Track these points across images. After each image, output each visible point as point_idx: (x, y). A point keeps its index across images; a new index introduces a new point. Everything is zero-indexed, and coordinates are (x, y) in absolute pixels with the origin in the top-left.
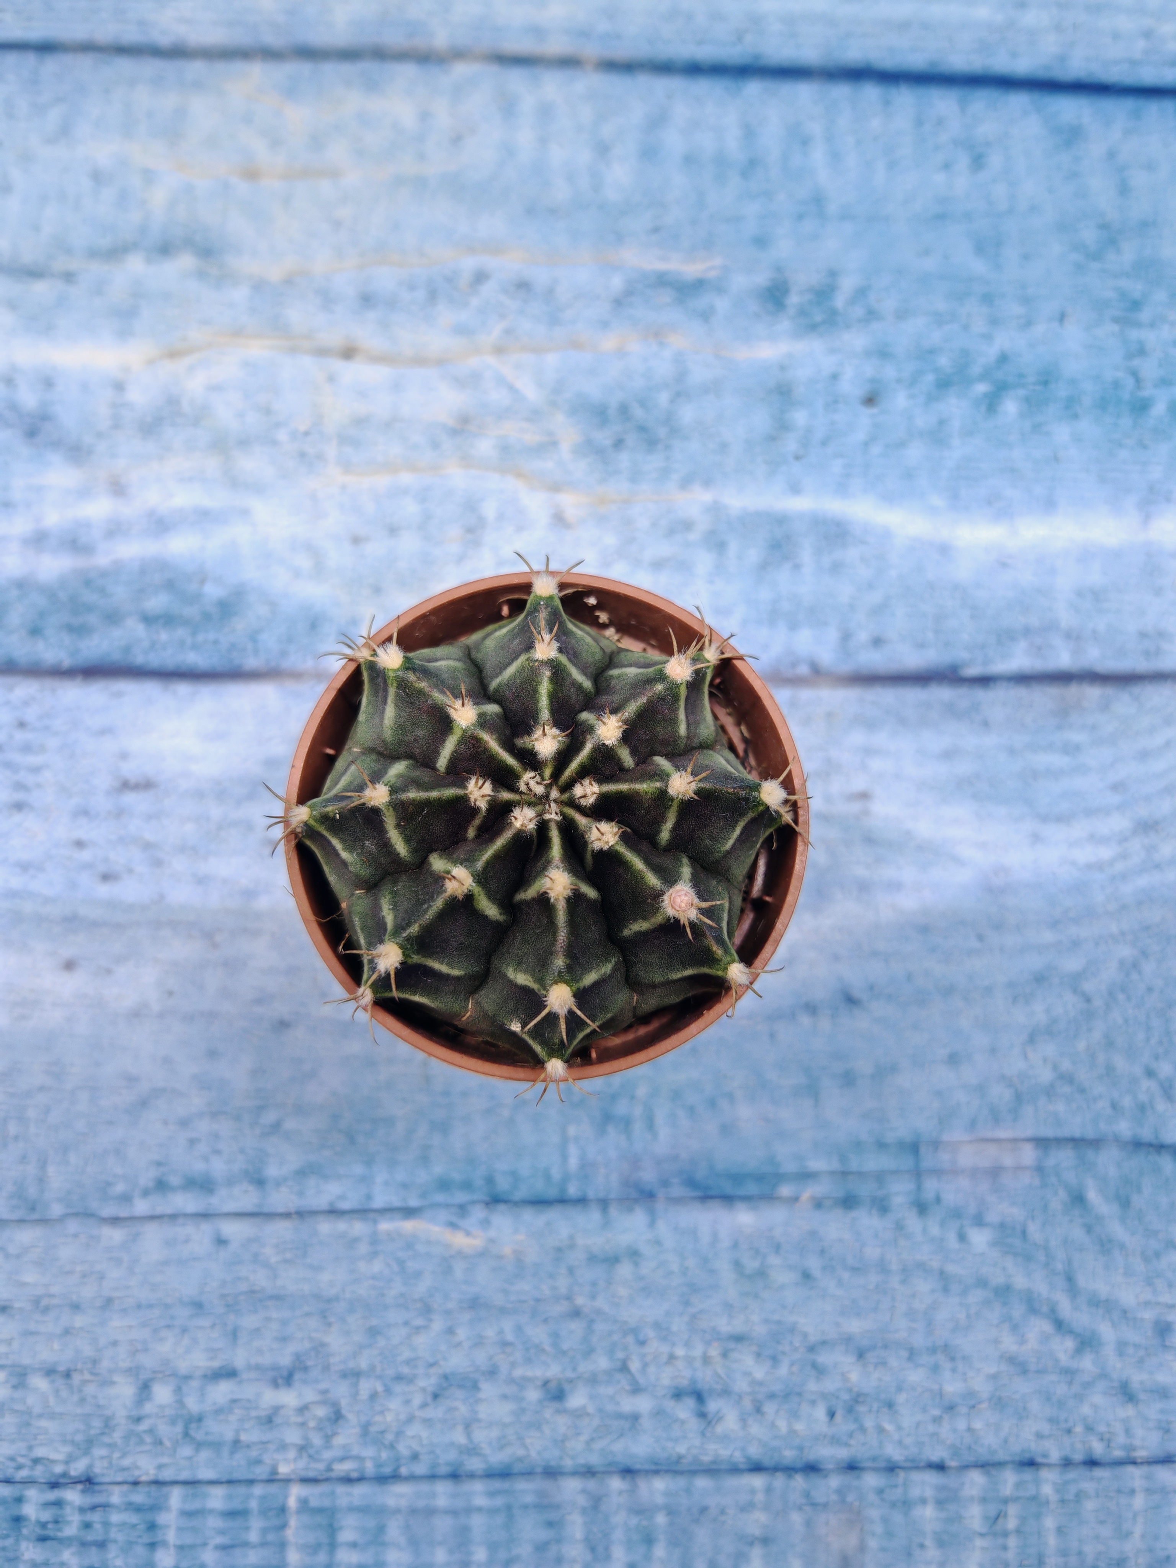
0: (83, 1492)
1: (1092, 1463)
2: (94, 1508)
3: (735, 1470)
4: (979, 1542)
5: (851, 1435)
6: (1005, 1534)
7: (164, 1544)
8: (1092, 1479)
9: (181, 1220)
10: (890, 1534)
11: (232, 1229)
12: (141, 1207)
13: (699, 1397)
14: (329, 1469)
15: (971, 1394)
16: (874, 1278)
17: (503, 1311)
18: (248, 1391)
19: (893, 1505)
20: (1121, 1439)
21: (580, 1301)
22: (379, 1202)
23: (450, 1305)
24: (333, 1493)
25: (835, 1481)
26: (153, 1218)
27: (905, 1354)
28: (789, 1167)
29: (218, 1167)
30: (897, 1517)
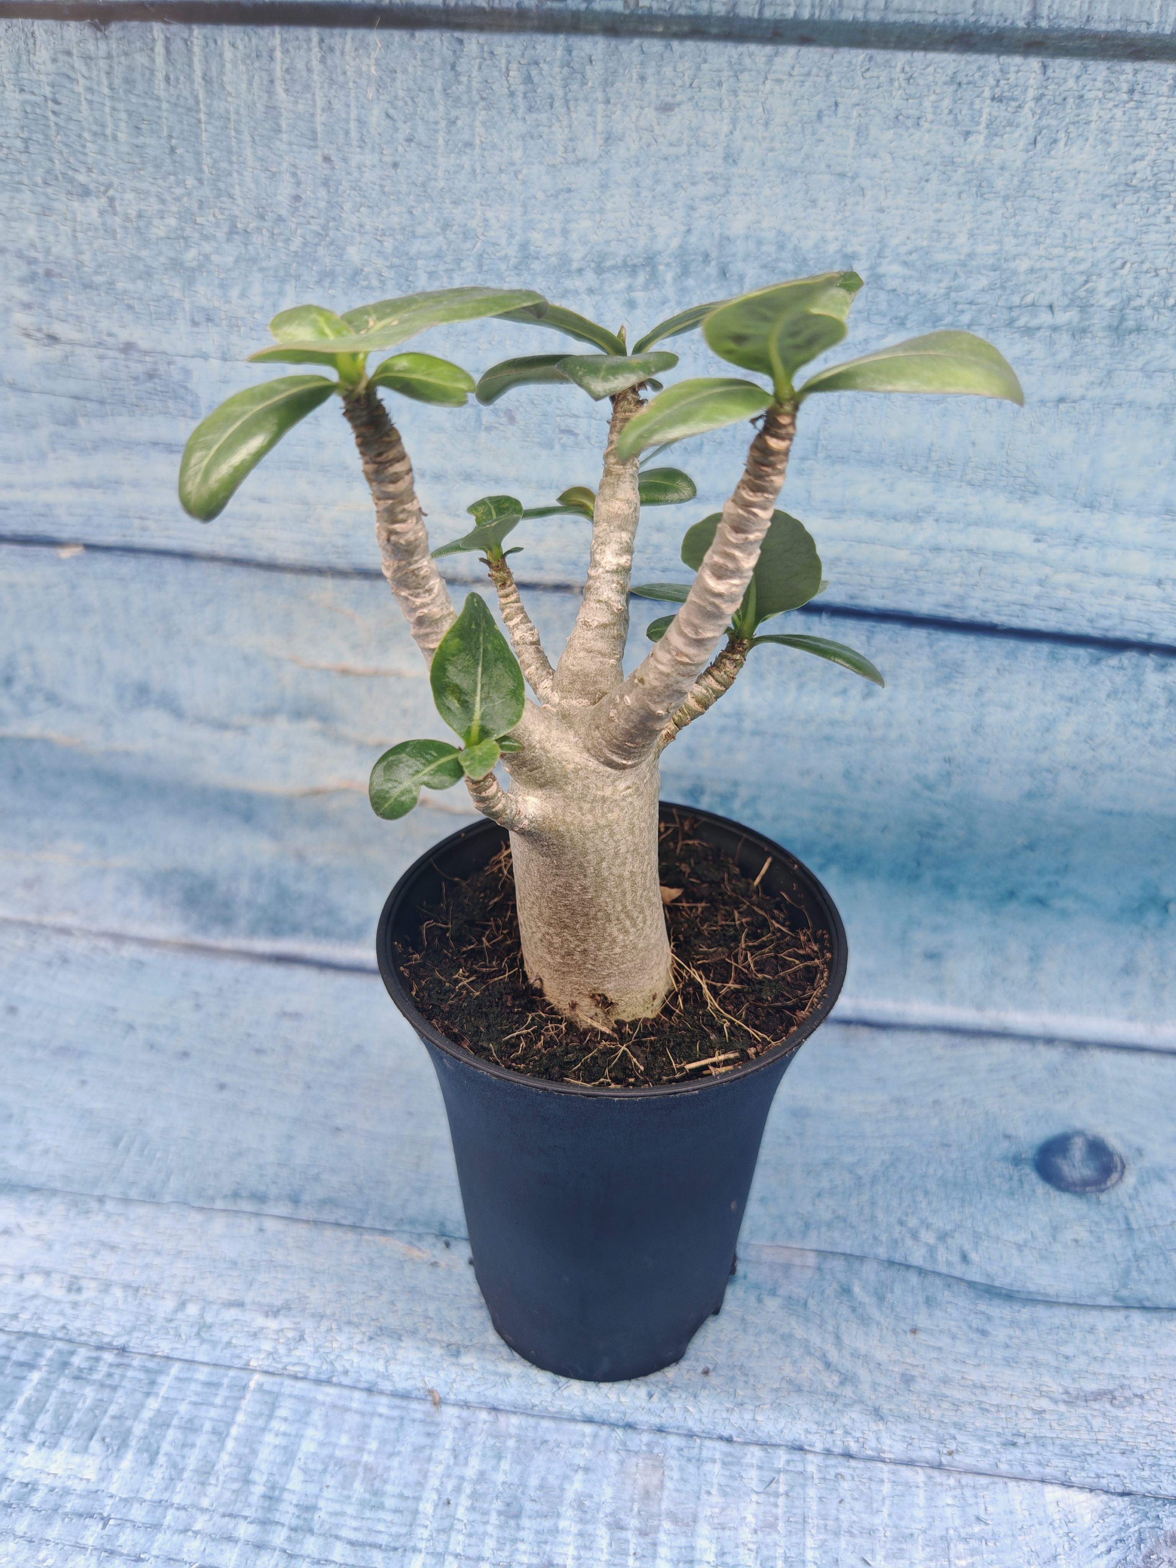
0: (116, 1355)
1: (848, 1455)
2: (118, 1365)
3: (573, 1419)
4: (754, 1497)
6: (777, 1495)
7: (157, 1395)
8: (849, 1467)
10: (684, 1480)
14: (285, 1368)
17: (431, 1298)
18: (247, 1316)
19: (689, 1460)
20: (873, 1443)
24: (282, 1384)
25: (646, 1438)
29: (273, 1191)
30: (691, 1468)
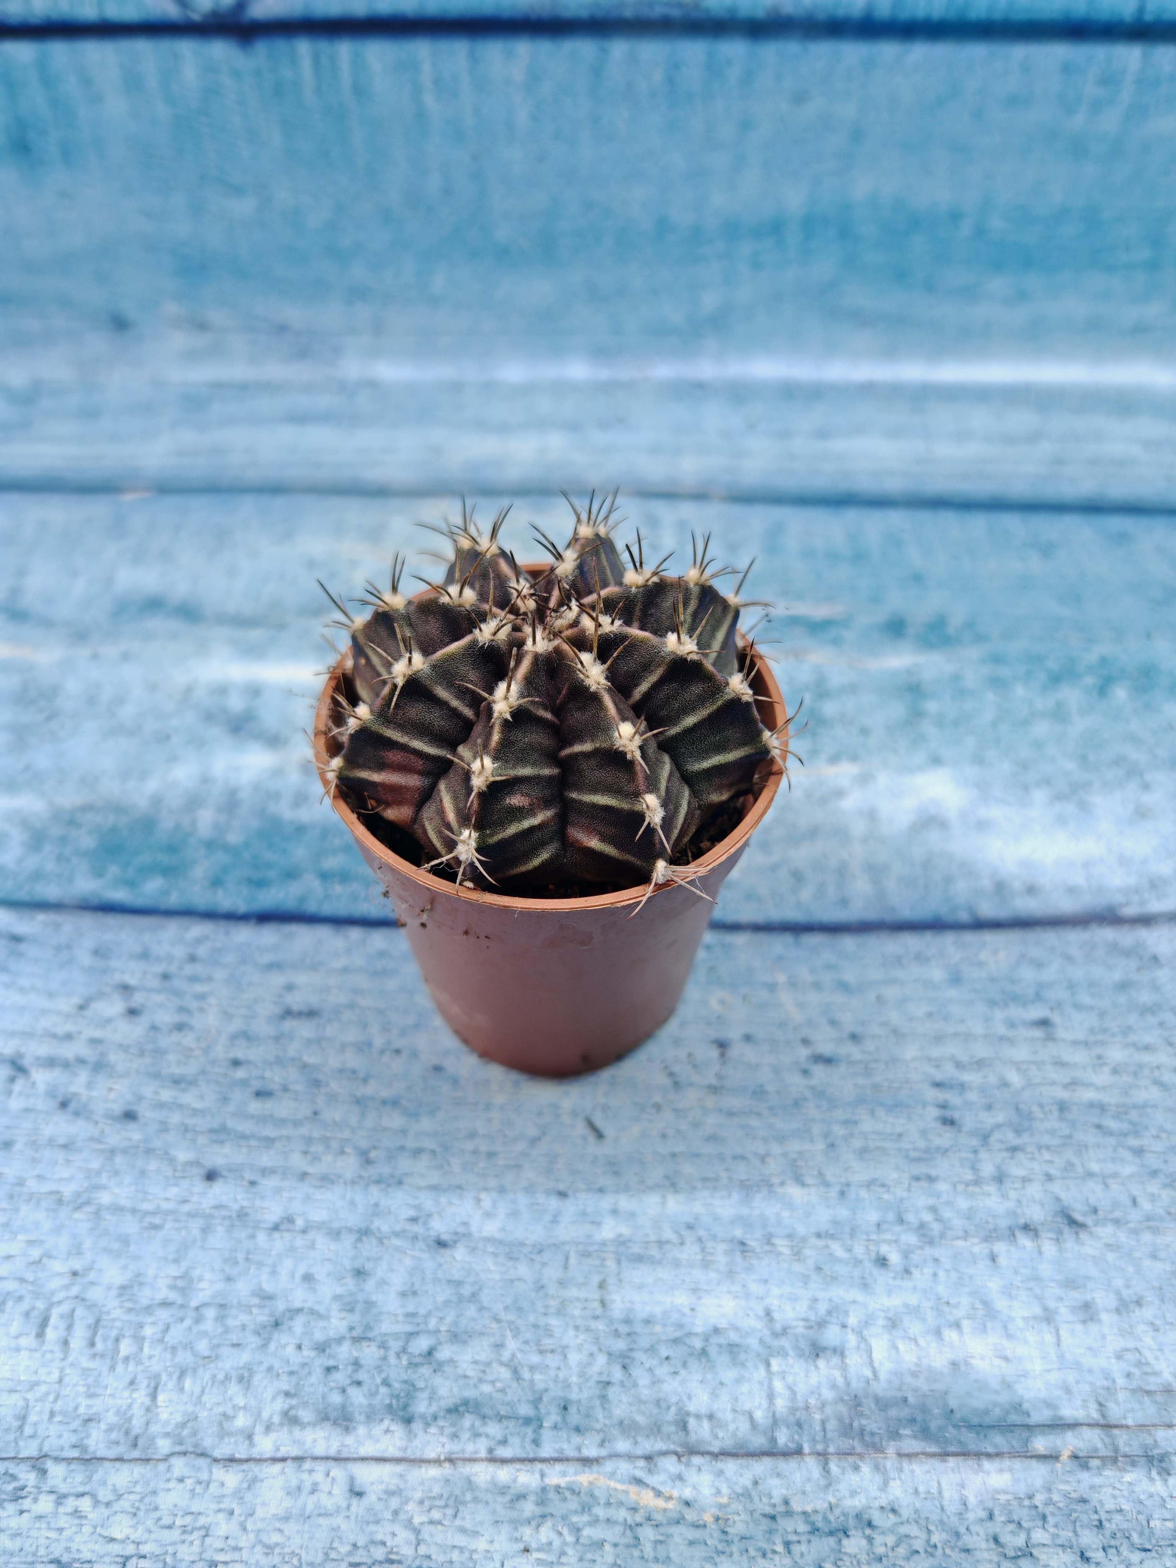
9: (307, 1465)
11: (370, 1476)
12: (265, 1445)
22: (546, 1451)
26: (275, 1460)
28: (1040, 1414)
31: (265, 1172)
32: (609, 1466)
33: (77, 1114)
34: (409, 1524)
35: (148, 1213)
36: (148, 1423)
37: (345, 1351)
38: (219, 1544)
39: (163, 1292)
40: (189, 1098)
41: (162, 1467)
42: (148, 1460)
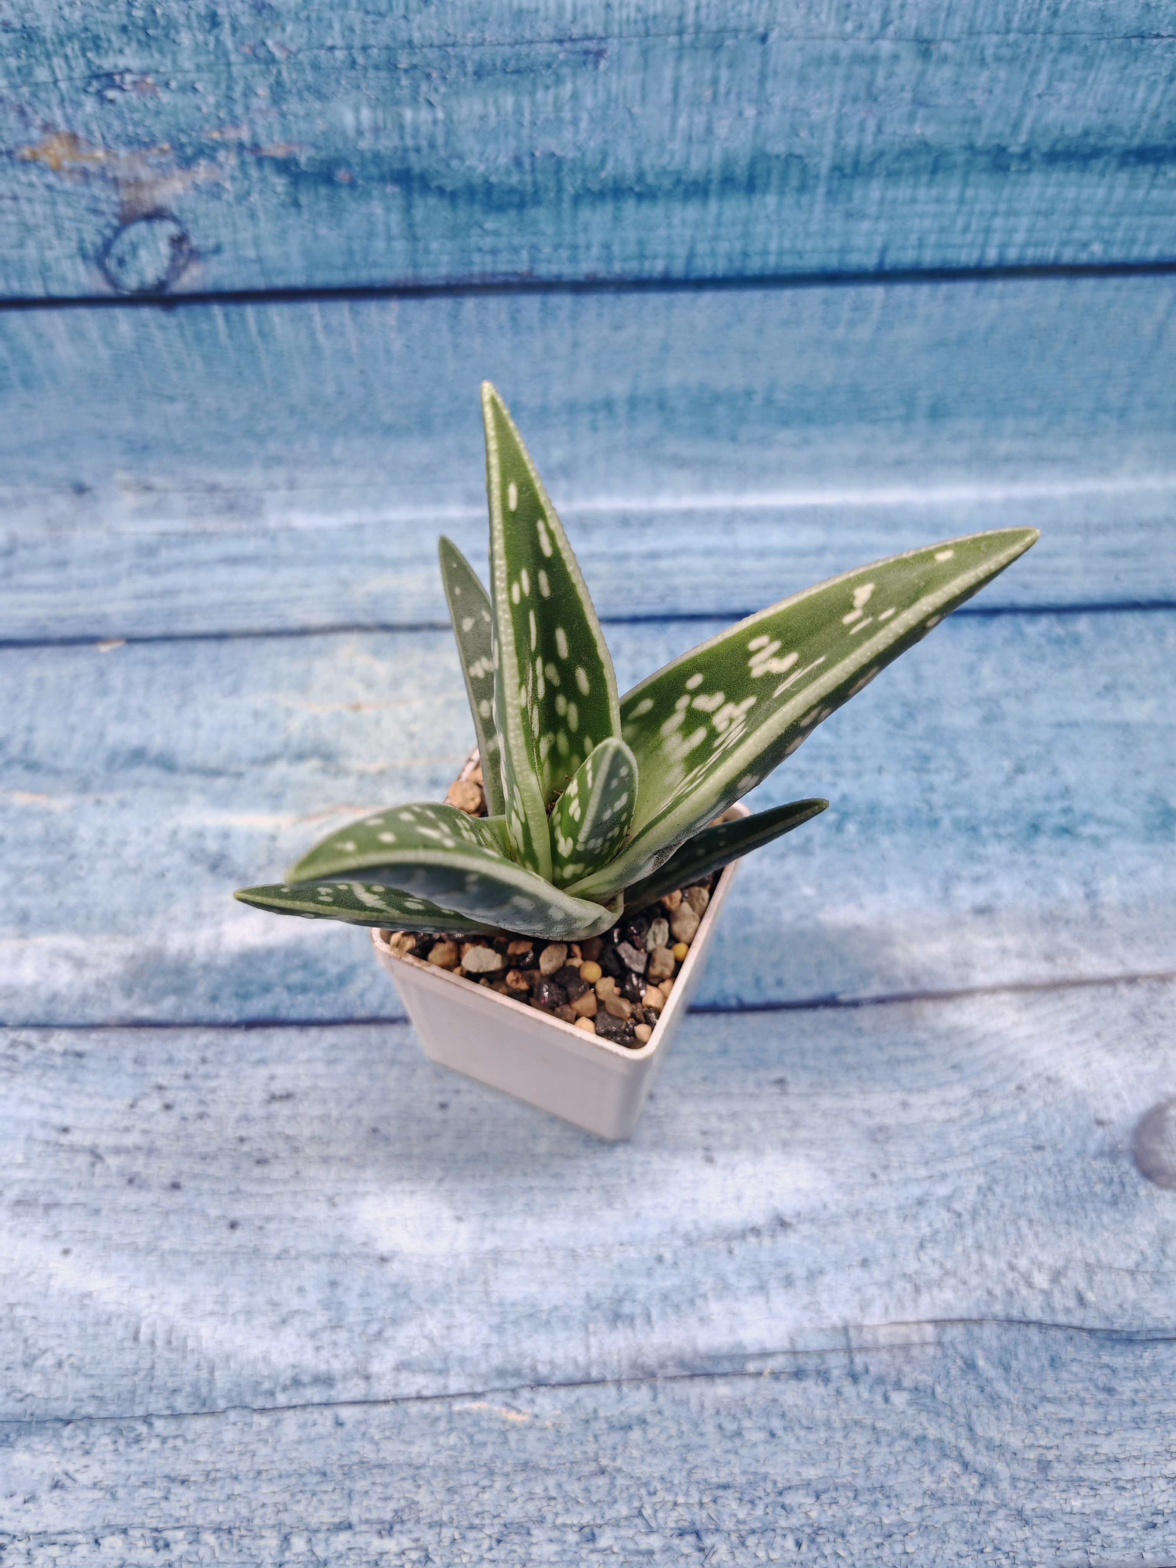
5: (815, 1561)
9: (309, 1409)
11: (347, 1413)
12: (282, 1399)
13: (698, 1535)
15: (904, 1523)
16: (823, 1434)
17: (547, 1471)
18: (361, 1540)
21: (604, 1462)
22: (453, 1389)
23: (508, 1469)
26: (290, 1408)
27: (851, 1494)
28: (752, 1349)
29: (337, 1366)
31: (268, 1219)
32: (490, 1397)
33: (140, 1187)
34: (372, 1441)
35: (195, 1254)
36: (211, 1391)
37: (326, 1337)
38: (261, 1460)
39: (210, 1307)
40: (213, 1170)
41: (222, 1416)
42: (213, 1413)
